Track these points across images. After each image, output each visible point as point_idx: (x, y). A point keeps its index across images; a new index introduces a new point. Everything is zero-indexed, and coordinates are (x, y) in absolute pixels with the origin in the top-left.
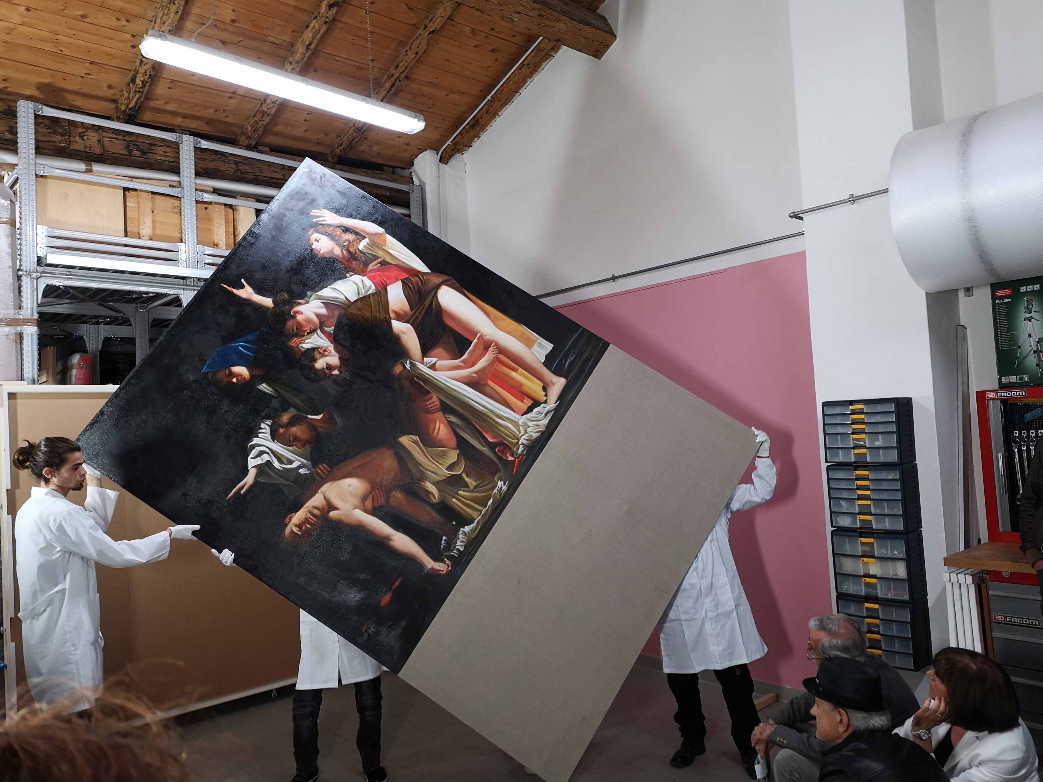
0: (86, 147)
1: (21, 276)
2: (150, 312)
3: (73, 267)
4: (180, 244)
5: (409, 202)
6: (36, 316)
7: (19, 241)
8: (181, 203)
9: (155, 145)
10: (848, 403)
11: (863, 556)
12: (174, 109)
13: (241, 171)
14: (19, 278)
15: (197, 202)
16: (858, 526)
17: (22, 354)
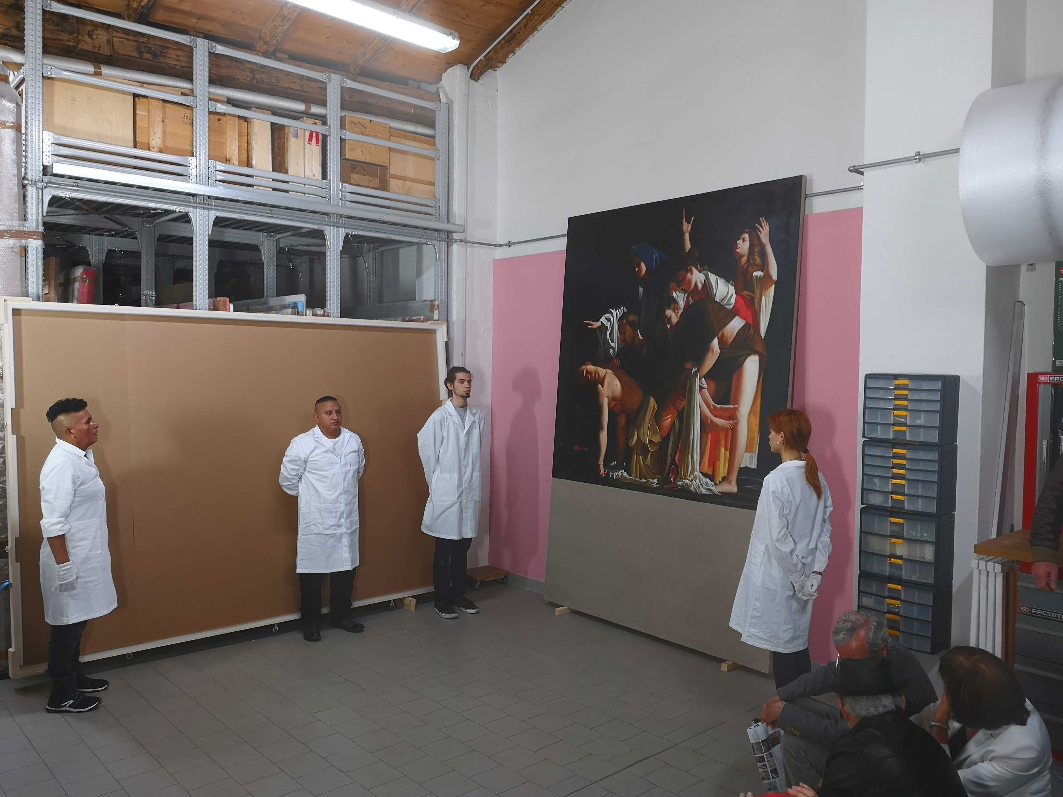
0: (94, 47)
1: (27, 185)
2: (156, 227)
3: (80, 179)
4: (191, 158)
5: (435, 122)
6: (41, 229)
7: (25, 147)
8: (193, 113)
9: (167, 48)
10: (893, 377)
11: (891, 536)
12: (189, 9)
13: (257, 80)
14: (24, 186)
15: (210, 113)
16: (890, 505)
17: (26, 268)
